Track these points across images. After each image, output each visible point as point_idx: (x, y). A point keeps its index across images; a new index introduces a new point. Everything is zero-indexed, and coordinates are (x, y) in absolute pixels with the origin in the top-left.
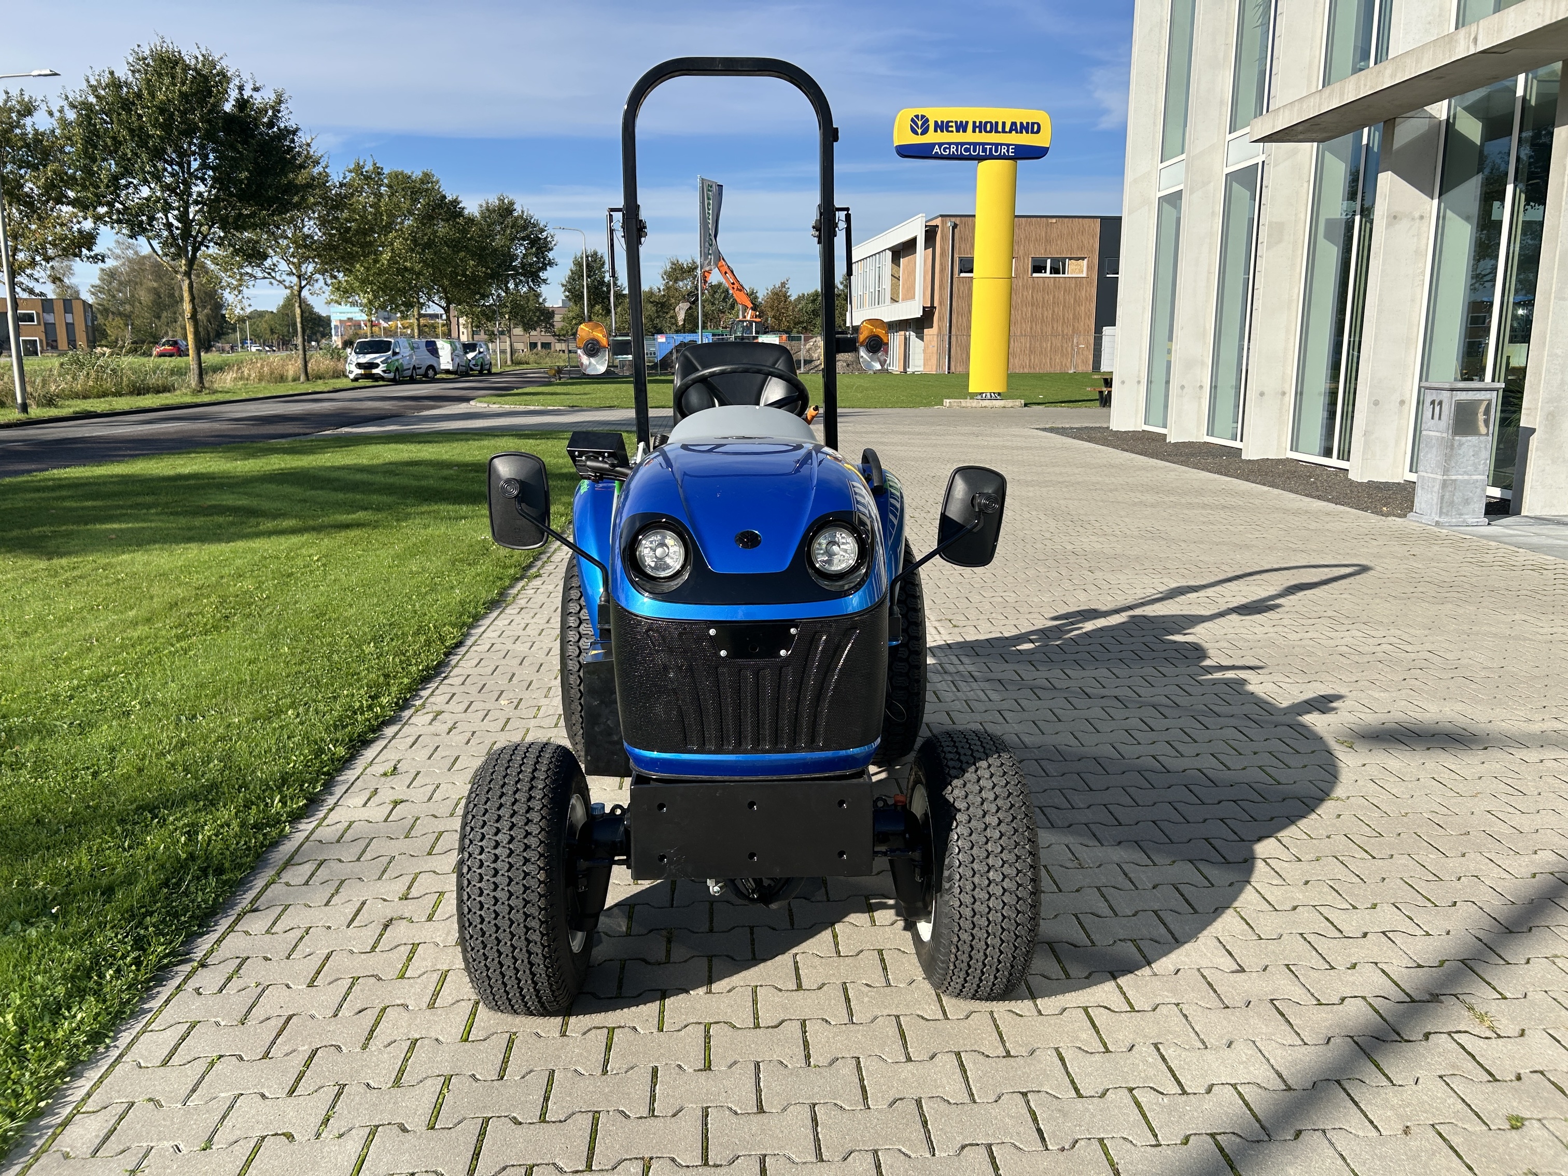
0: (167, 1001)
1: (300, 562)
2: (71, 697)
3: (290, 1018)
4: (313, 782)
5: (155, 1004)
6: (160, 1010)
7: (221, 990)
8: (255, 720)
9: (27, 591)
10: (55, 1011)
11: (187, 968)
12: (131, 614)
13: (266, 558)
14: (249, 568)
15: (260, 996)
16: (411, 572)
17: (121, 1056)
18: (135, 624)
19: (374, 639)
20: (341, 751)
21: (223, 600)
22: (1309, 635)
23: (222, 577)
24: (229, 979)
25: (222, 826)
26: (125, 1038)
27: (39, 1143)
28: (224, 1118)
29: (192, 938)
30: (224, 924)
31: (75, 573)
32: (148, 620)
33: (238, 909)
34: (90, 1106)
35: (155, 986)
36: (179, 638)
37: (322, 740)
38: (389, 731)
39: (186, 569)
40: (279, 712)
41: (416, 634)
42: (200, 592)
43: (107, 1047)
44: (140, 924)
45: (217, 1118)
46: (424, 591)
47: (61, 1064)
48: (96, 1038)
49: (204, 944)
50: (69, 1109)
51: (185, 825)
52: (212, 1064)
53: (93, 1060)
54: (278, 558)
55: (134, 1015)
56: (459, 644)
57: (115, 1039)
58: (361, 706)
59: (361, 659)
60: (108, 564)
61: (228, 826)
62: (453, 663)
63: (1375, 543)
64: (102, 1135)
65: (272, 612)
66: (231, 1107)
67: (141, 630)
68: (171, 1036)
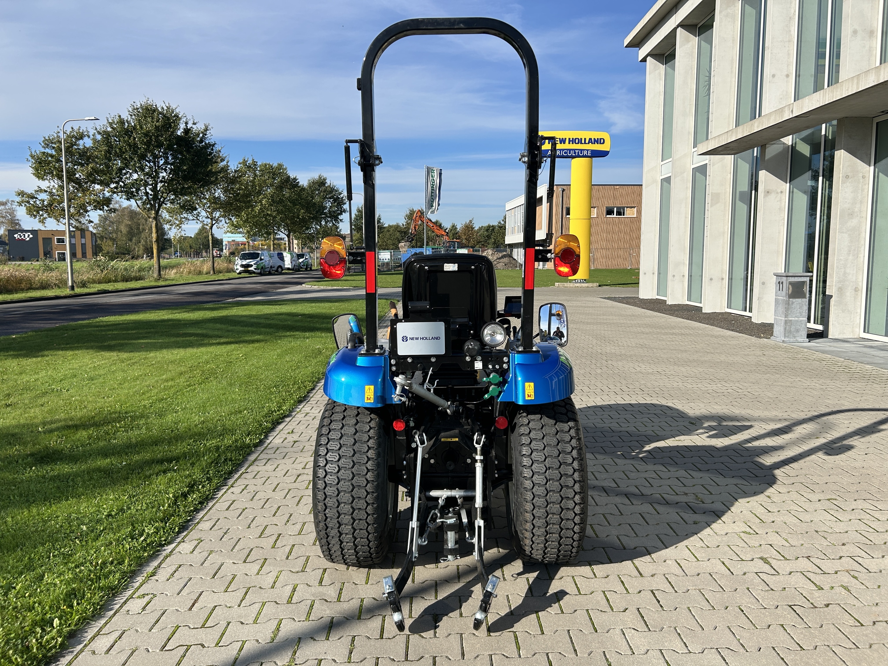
0: (223, 495)
1: (233, 357)
2: (151, 406)
3: (268, 499)
4: (260, 434)
5: (219, 496)
6: (221, 497)
7: (241, 493)
8: (231, 414)
9: (114, 368)
10: (185, 496)
11: (227, 487)
12: (164, 377)
13: (217, 355)
14: (211, 360)
15: (256, 494)
16: (286, 361)
17: (211, 508)
18: (167, 381)
19: (275, 386)
20: (269, 425)
21: (203, 372)
22: (697, 386)
23: (199, 363)
24: (243, 490)
25: (228, 447)
26: (211, 504)
27: (191, 527)
28: (252, 521)
29: (226, 479)
30: (236, 476)
31: (132, 361)
32: (172, 380)
33: (240, 472)
34: (205, 519)
35: (217, 491)
36: (189, 386)
37: (261, 421)
38: (288, 419)
39: (181, 360)
40: (240, 412)
41: (294, 384)
42: (191, 369)
43: (205, 506)
44: (207, 473)
45: (250, 521)
46: (294, 368)
47: (192, 508)
48: (201, 503)
49: (230, 482)
50: (198, 520)
51: (215, 446)
52: (244, 510)
53: (202, 509)
54: (224, 356)
55: (212, 498)
56: (313, 389)
57: (207, 504)
58: (275, 410)
59: (271, 393)
60: (145, 358)
61: (231, 447)
62: (311, 396)
63: (749, 350)
64: (212, 525)
65: (227, 377)
66: (254, 519)
67: (170, 383)
68: (227, 504)
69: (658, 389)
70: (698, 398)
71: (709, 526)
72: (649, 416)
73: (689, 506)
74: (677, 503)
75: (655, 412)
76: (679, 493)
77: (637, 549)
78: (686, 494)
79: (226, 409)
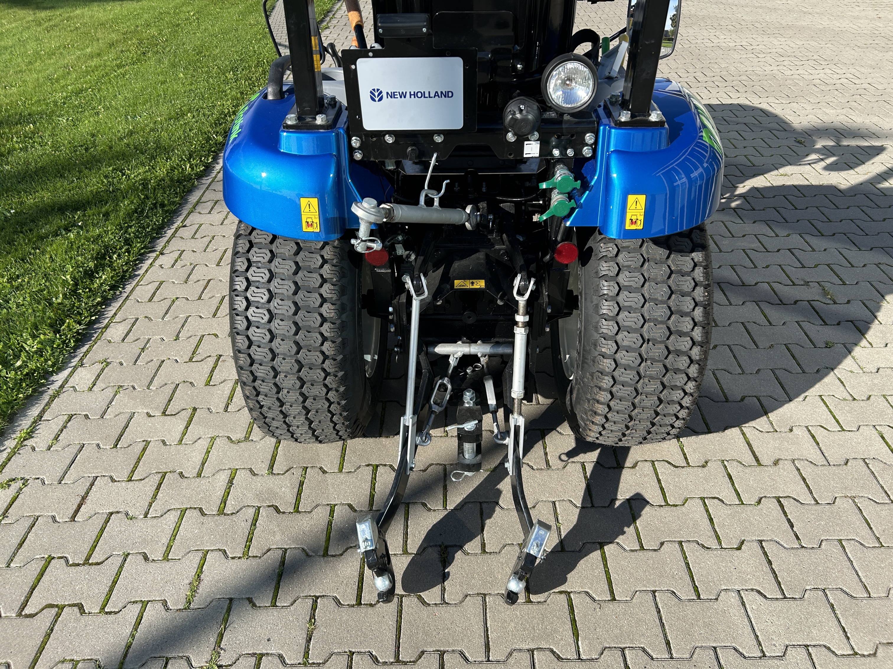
0: (147, 271)
1: (182, 16)
2: (64, 103)
3: (209, 281)
4: (207, 156)
5: (141, 272)
6: (144, 275)
7: (173, 266)
8: (170, 119)
9: (26, 35)
10: (90, 275)
11: (154, 255)
12: (89, 50)
13: (162, 14)
14: (153, 20)
15: (193, 270)
16: (250, 24)
17: (128, 296)
18: (91, 57)
19: (232, 69)
21: (141, 42)
23: (137, 26)
24: (176, 261)
25: (160, 181)
26: (129, 288)
27: (96, 335)
28: (183, 326)
29: (154, 240)
30: (170, 233)
31: (51, 23)
32: (99, 55)
33: (175, 226)
34: (117, 319)
35: (139, 263)
36: (119, 66)
37: (209, 132)
39: (115, 20)
40: (183, 115)
41: (257, 66)
42: (126, 36)
43: (121, 292)
44: (126, 232)
45: (180, 326)
46: (259, 37)
47: (99, 299)
48: (113, 288)
49: (161, 243)
50: (107, 320)
51: (142, 180)
52: (173, 301)
53: (115, 298)
54: (170, 14)
55: (132, 277)
57: (124, 288)
58: (229, 112)
59: (226, 82)
60: (69, 17)
61: (164, 181)
64: (125, 332)
65: (170, 51)
66: (186, 321)
67: (95, 62)
68: (151, 288)
69: (744, 78)
70: (801, 94)
71: (850, 352)
72: (737, 127)
73: (814, 308)
74: (796, 302)
75: (746, 120)
76: (796, 282)
77: (746, 401)
78: (807, 283)
79: (164, 109)
